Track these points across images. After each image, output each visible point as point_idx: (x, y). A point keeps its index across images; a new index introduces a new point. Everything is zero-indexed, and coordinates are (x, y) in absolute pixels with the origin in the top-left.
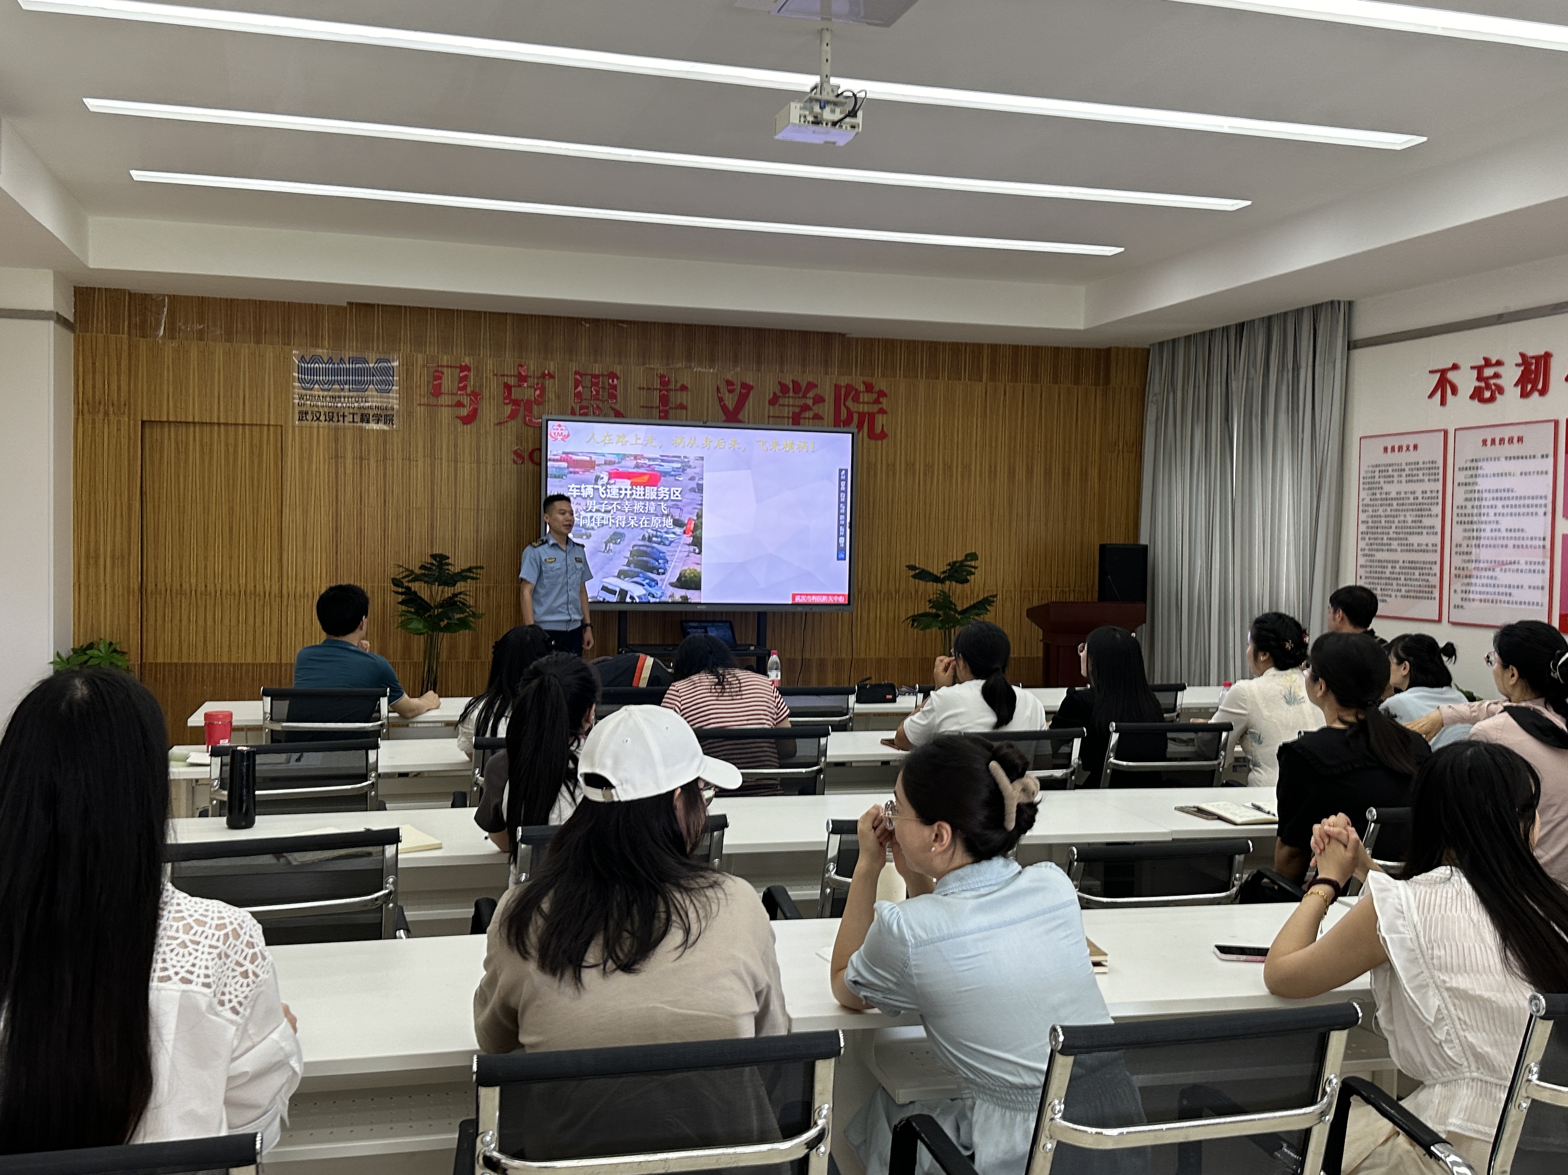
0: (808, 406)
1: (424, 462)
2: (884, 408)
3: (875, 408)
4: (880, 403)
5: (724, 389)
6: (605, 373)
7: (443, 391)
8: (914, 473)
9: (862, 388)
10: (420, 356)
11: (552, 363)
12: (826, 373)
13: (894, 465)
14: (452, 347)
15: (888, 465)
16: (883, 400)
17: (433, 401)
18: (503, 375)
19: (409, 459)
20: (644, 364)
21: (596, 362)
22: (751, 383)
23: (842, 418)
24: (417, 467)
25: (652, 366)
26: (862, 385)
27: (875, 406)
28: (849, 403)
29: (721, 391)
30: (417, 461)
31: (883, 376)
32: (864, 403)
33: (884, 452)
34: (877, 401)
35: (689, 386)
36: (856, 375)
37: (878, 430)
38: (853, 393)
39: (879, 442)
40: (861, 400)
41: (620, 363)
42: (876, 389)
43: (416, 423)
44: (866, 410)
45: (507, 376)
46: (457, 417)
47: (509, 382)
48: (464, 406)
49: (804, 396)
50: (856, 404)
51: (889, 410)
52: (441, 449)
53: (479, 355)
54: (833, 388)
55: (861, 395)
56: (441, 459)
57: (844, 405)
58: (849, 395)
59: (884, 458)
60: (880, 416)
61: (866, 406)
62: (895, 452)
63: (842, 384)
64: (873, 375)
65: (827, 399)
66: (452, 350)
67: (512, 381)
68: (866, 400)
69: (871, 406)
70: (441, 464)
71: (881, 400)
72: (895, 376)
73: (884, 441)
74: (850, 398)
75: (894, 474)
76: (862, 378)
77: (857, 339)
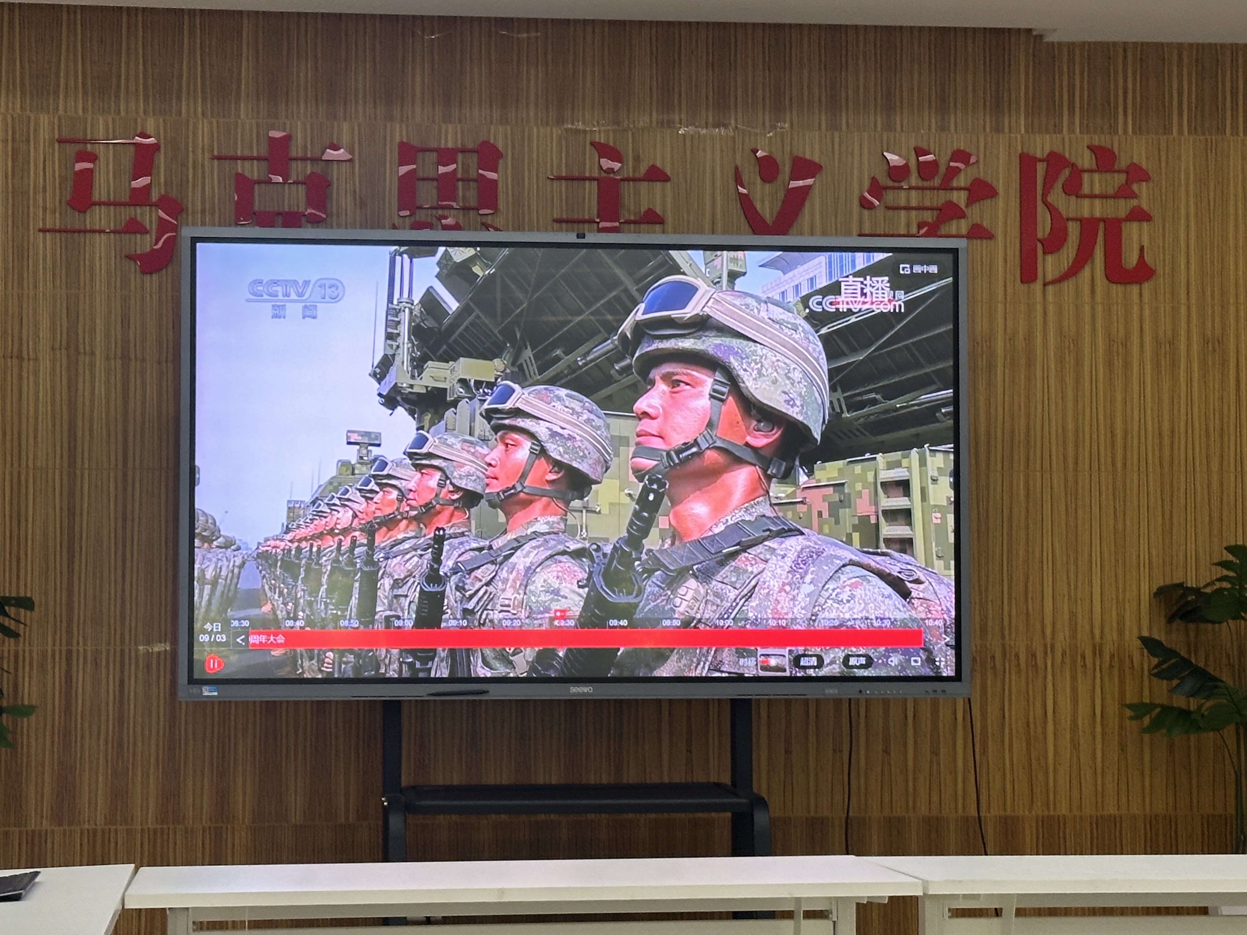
0: (957, 206)
1: (53, 361)
2: (1145, 206)
3: (1122, 208)
4: (1133, 195)
5: (751, 173)
6: (470, 145)
7: (96, 197)
8: (1224, 362)
9: (1086, 160)
10: (44, 119)
11: (345, 126)
12: (998, 129)
13: (1173, 343)
14: (117, 97)
15: (1158, 343)
16: (1142, 189)
17: (74, 220)
18: (236, 158)
19: (20, 358)
20: (560, 121)
21: (447, 119)
22: (817, 160)
23: (1040, 235)
24: (36, 373)
25: (580, 126)
26: (1087, 154)
27: (1122, 202)
28: (1057, 197)
29: (745, 178)
30: (36, 359)
31: (1138, 130)
32: (1092, 196)
33: (1147, 312)
34: (1125, 193)
35: (668, 171)
36: (1071, 131)
37: (1131, 259)
38: (1066, 172)
39: (1135, 288)
40: (1086, 189)
41: (504, 120)
42: (1123, 162)
43: (35, 273)
44: (1097, 214)
45: (243, 158)
46: (129, 257)
47: (247, 174)
48: (143, 231)
49: (946, 186)
50: (1073, 198)
51: (1156, 214)
52: (93, 331)
53: (180, 113)
54: (1016, 162)
55: (1086, 176)
56: (93, 354)
57: (1045, 203)
58: (1055, 180)
59: (1147, 327)
60: (1135, 225)
61: (1097, 202)
62: (1175, 310)
63: (1039, 155)
64: (1113, 130)
65: (1001, 190)
66: (118, 105)
67: (253, 171)
68: (1097, 191)
69: (1111, 202)
70: (92, 366)
71: (1135, 187)
72: (1167, 130)
73: (1146, 286)
74: (1059, 185)
75: (1174, 365)
76: (1086, 139)
77: (1072, 46)
